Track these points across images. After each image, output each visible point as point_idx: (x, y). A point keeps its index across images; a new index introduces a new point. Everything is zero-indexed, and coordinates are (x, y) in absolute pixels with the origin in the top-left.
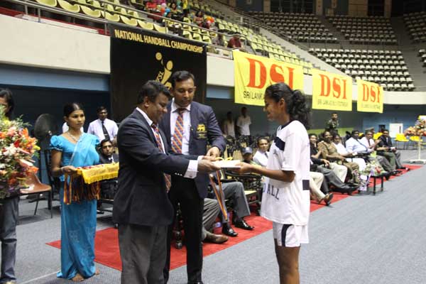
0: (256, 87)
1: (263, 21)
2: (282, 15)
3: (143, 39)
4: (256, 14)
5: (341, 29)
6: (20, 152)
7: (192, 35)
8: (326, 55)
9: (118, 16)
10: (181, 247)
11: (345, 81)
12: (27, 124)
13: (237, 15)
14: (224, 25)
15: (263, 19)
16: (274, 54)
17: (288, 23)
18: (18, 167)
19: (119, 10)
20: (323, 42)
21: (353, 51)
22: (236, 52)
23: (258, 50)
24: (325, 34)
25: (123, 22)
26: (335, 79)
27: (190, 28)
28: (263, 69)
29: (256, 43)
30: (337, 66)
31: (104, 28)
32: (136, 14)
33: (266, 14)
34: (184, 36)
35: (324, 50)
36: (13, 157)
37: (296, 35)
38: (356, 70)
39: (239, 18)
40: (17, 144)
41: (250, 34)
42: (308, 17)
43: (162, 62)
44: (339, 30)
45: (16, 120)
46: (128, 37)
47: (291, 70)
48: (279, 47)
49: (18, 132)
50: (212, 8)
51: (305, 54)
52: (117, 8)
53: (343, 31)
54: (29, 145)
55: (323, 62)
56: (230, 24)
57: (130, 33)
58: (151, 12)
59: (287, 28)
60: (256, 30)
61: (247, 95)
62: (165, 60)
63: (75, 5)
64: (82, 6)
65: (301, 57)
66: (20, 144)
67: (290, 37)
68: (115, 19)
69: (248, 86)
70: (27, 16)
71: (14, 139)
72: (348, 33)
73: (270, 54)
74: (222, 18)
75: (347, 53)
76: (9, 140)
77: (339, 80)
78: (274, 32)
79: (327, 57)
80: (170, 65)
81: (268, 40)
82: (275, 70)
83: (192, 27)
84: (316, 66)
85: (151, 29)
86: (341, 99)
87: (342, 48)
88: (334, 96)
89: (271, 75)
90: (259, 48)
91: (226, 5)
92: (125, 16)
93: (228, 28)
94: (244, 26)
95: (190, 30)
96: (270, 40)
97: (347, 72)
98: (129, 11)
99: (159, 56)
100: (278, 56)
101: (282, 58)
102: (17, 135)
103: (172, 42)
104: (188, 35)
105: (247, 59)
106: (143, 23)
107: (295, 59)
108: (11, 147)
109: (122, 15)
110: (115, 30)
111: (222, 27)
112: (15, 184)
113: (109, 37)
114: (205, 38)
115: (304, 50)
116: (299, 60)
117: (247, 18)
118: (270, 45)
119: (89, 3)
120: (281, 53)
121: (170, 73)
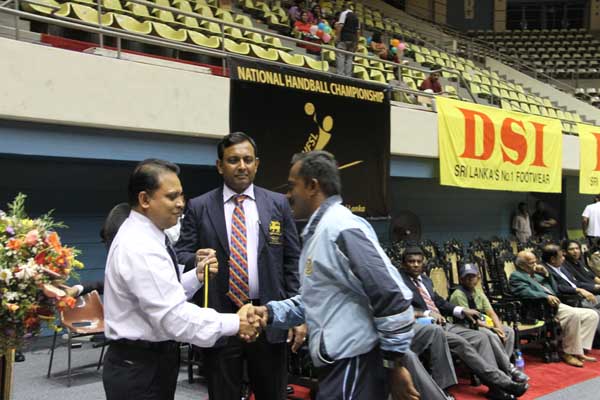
0: (477, 158)
1: (491, 46)
2: (526, 34)
3: (284, 81)
4: (480, 34)
6: (45, 273)
7: (369, 73)
9: (248, 44)
12: (59, 224)
13: (446, 38)
14: (425, 55)
15: (492, 43)
16: (510, 100)
17: (537, 47)
18: (41, 298)
19: (250, 36)
22: (441, 101)
23: (481, 96)
25: (255, 56)
27: (366, 61)
28: (489, 126)
29: (479, 84)
31: (221, 65)
32: (277, 42)
33: (498, 34)
34: (356, 75)
36: (32, 280)
37: (551, 66)
39: (451, 43)
40: (41, 259)
41: (468, 68)
42: (574, 34)
43: (315, 119)
45: (42, 218)
46: (259, 79)
47: (539, 128)
48: (520, 89)
49: (43, 239)
50: (406, 28)
51: (567, 99)
52: (247, 33)
54: (61, 261)
56: (435, 54)
57: (262, 72)
59: (536, 56)
60: (480, 62)
61: (460, 171)
62: (321, 115)
63: (181, 30)
64: (191, 32)
65: (560, 105)
66: (46, 258)
68: (243, 50)
69: (463, 156)
70: (101, 50)
71: (34, 250)
73: (502, 101)
74: (421, 44)
76: (27, 253)
78: (511, 63)
80: (328, 122)
81: (500, 77)
82: (510, 128)
83: (369, 61)
84: (588, 118)
85: (300, 64)
89: (503, 136)
90: (483, 91)
91: (429, 21)
92: (259, 45)
93: (430, 60)
94: (460, 55)
95: (368, 66)
96: (504, 77)
98: (267, 38)
99: (310, 109)
100: (517, 104)
101: (525, 107)
102: (42, 243)
103: (332, 84)
104: (362, 73)
105: (461, 110)
106: (288, 55)
107: (547, 108)
108: (29, 264)
109: (254, 43)
110: (239, 68)
111: (420, 59)
112: (36, 327)
113: (227, 81)
114: (390, 77)
115: (566, 92)
116: (555, 110)
117: (464, 42)
118: (503, 86)
119: (203, 26)
120: (523, 99)
121: (329, 136)
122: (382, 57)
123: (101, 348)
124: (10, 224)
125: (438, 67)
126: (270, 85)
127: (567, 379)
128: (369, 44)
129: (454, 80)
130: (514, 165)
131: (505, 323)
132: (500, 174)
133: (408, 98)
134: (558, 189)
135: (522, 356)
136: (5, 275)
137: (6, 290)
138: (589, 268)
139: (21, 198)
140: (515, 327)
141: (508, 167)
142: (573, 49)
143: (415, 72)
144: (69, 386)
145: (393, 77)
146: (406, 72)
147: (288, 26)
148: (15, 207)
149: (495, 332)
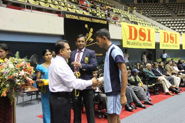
0: (133, 39)
3: (79, 18)
4: (130, 4)
5: (173, 9)
6: (27, 74)
7: (101, 16)
8: (165, 23)
10: (101, 118)
11: (176, 35)
12: (29, 60)
13: (122, 5)
16: (140, 23)
17: (146, 8)
18: (25, 81)
19: (67, 5)
20: (164, 16)
21: (179, 20)
22: (122, 23)
23: (132, 22)
24: (165, 12)
25: (69, 11)
26: (171, 34)
28: (136, 30)
29: (131, 18)
30: (171, 27)
31: (61, 14)
32: (74, 7)
33: (135, 4)
34: (97, 16)
35: (165, 20)
36: (23, 76)
38: (181, 29)
39: (123, 7)
41: (128, 14)
42: (156, 4)
44: (172, 10)
45: (24, 58)
46: (72, 18)
47: (149, 31)
48: (142, 20)
49: (25, 64)
50: (110, 2)
51: (155, 23)
53: (174, 10)
54: (30, 70)
55: (164, 26)
56: (118, 10)
57: (73, 15)
58: (82, 5)
60: (131, 12)
61: (128, 43)
62: (89, 28)
63: (47, 3)
64: (50, 4)
65: (153, 24)
66: (26, 70)
68: (65, 9)
69: (129, 39)
71: (23, 68)
72: (177, 11)
73: (138, 23)
74: (114, 7)
75: (176, 21)
76: (21, 68)
77: (173, 34)
78: (139, 12)
79: (166, 24)
80: (92, 30)
81: (137, 16)
82: (141, 31)
83: (101, 12)
84: (161, 28)
85: (82, 13)
86: (174, 44)
87: (173, 19)
88: (171, 42)
89: (140, 33)
90: (133, 20)
92: (69, 8)
93: (117, 12)
94: (125, 10)
97: (177, 30)
98: (71, 5)
99: (86, 26)
100: (142, 24)
101: (144, 25)
102: (25, 66)
103: (92, 19)
104: (99, 15)
105: (128, 26)
106: (78, 11)
107: (150, 25)
108: (22, 71)
109: (68, 7)
110: (66, 15)
111: (115, 11)
112: (24, 89)
113: (63, 18)
115: (155, 21)
116: (152, 26)
117: (126, 6)
118: (138, 19)
119: (53, 2)
120: (143, 22)
121: (92, 34)
122: (104, 11)
124: (16, 60)
125: (120, 14)
126: (75, 19)
127: (161, 99)
128: (100, 7)
129: (124, 17)
130: (143, 41)
132: (139, 44)
133: (113, 22)
134: (154, 48)
135: (150, 93)
136: (16, 75)
137: (16, 79)
138: (165, 69)
139: (18, 53)
140: (147, 86)
141: (141, 42)
142: (156, 9)
143: (114, 15)
147: (77, 2)
148: (17, 55)
149: (142, 87)
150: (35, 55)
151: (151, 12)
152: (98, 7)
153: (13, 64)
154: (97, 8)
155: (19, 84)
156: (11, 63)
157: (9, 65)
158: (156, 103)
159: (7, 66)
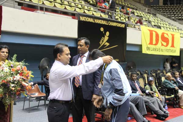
0: (153, 45)
2: (169, 6)
3: (94, 21)
4: (155, 6)
6: (22, 79)
7: (120, 19)
9: (83, 10)
12: (27, 64)
13: (144, 8)
14: (137, 13)
15: (159, 9)
16: (164, 27)
17: (173, 10)
18: (21, 86)
22: (142, 27)
23: (155, 26)
25: (85, 13)
28: (157, 35)
29: (154, 22)
31: (75, 16)
32: (92, 9)
33: (160, 6)
34: (116, 19)
36: (19, 81)
39: (146, 9)
40: (21, 74)
41: (151, 17)
43: (104, 32)
45: (22, 62)
46: (87, 20)
47: (173, 35)
48: (167, 23)
49: (22, 68)
50: (132, 5)
52: (83, 6)
54: (27, 75)
56: (141, 12)
57: (87, 18)
58: (100, 7)
59: (172, 13)
60: (155, 15)
61: (148, 49)
62: (105, 31)
63: (63, 5)
64: (66, 6)
67: (174, 18)
68: (81, 11)
69: (149, 44)
70: (39, 11)
71: (19, 72)
73: (161, 27)
74: (136, 10)
76: (17, 72)
78: (164, 15)
80: (108, 34)
82: (164, 36)
83: (120, 15)
85: (99, 16)
89: (162, 38)
90: (156, 24)
91: (139, 2)
93: (139, 15)
94: (148, 13)
95: (119, 16)
96: (162, 20)
98: (89, 7)
99: (102, 29)
100: (166, 28)
101: (168, 29)
102: (21, 69)
103: (109, 22)
104: (118, 19)
105: (149, 30)
106: (95, 13)
107: (175, 29)
108: (18, 76)
109: (85, 9)
110: (81, 17)
111: (136, 14)
112: (19, 95)
113: (77, 20)
114: (127, 20)
115: (182, 24)
116: (178, 30)
117: (150, 9)
118: (162, 22)
119: (70, 4)
120: (168, 26)
121: (108, 38)
122: (124, 13)
123: (39, 101)
124: (12, 64)
125: (141, 17)
126: (90, 22)
127: (181, 113)
128: (120, 9)
129: (146, 21)
130: (165, 47)
131: (162, 95)
132: (160, 50)
133: (132, 26)
134: (178, 55)
135: (167, 106)
136: (11, 79)
137: (11, 83)
139: (15, 56)
140: (165, 97)
141: (163, 48)
143: (134, 18)
144: (29, 113)
145: (128, 20)
146: (132, 18)
147: (95, 4)
148: (13, 58)
149: (158, 98)
150: (47, 58)
151: (178, 15)
152: (118, 9)
153: (8, 67)
154: (116, 11)
155: (13, 89)
156: (7, 66)
157: (4, 69)
158: (174, 117)
159: (2, 69)
